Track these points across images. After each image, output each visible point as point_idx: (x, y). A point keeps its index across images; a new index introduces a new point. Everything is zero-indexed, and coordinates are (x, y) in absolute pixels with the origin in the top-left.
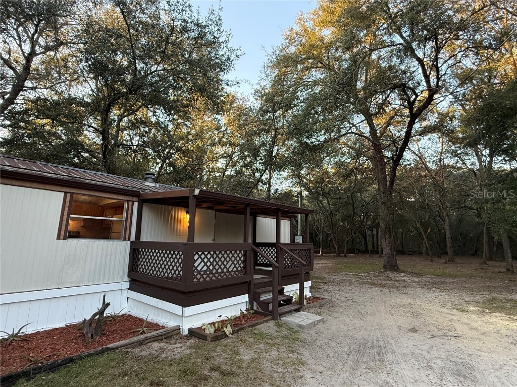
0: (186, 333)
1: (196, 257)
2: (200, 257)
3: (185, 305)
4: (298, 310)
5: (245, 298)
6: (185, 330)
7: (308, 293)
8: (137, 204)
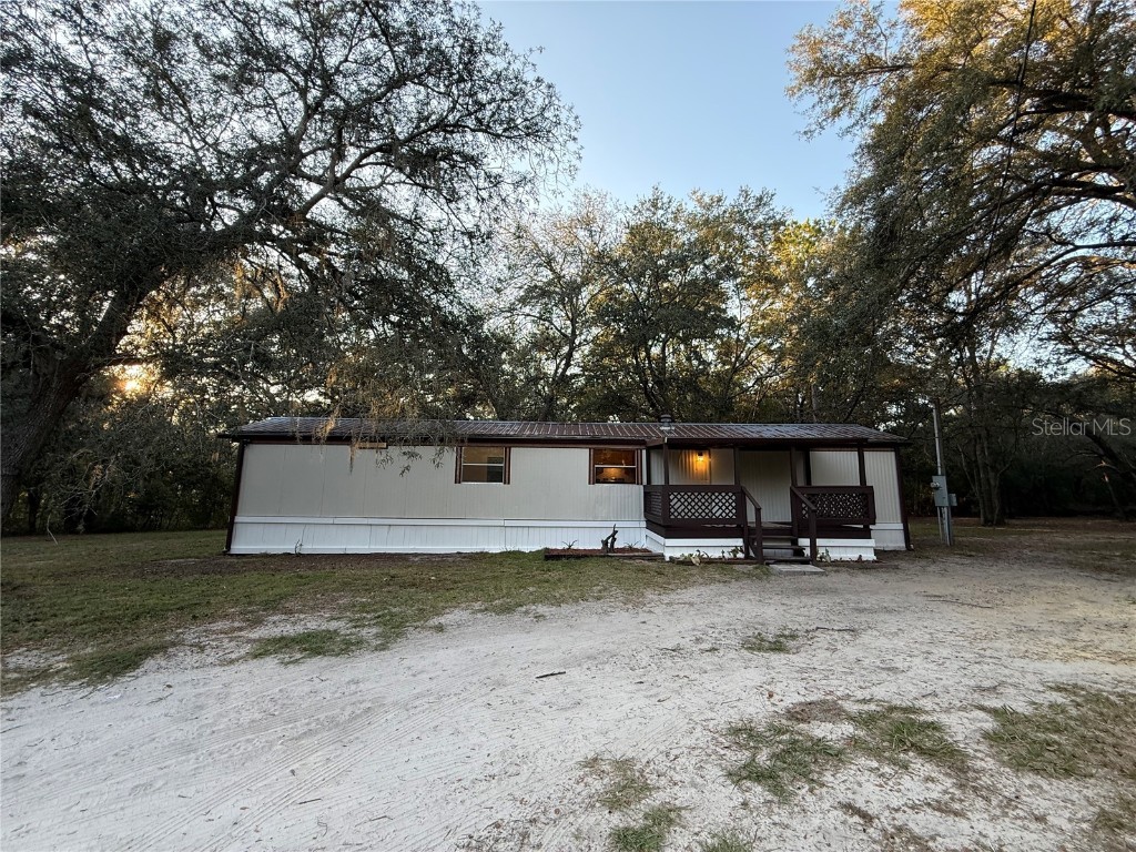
0: (668, 559)
1: (672, 497)
2: (676, 497)
3: (667, 536)
4: (805, 562)
5: (739, 542)
6: (667, 556)
7: (870, 556)
8: (644, 452)
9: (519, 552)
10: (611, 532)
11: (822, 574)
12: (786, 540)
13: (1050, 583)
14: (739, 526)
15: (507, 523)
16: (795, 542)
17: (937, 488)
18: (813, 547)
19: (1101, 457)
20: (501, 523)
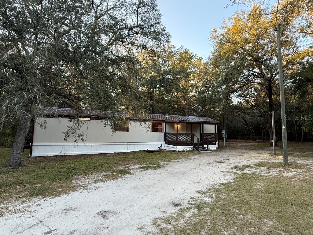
2: (179, 136)
3: (177, 146)
4: (206, 150)
5: (192, 146)
6: (177, 150)
7: (216, 149)
8: (165, 123)
9: (134, 151)
10: (161, 145)
11: (211, 152)
12: (201, 146)
13: (247, 152)
14: (192, 143)
15: (129, 144)
16: (203, 146)
17: (223, 133)
18: (208, 147)
19: (245, 125)
20: (127, 143)
